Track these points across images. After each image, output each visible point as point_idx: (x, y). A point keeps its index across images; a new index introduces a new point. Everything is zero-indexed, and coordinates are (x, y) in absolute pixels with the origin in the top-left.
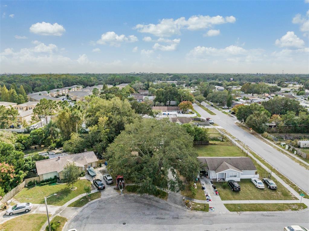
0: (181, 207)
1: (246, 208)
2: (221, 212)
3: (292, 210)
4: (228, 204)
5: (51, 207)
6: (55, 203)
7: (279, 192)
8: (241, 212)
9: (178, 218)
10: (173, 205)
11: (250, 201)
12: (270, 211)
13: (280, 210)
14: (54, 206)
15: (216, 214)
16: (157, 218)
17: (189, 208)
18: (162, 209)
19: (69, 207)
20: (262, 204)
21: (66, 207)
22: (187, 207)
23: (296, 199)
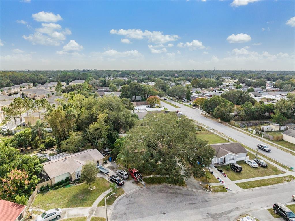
0: (202, 191)
1: (254, 185)
2: (237, 191)
3: (287, 182)
4: (239, 183)
5: (81, 209)
6: (83, 205)
7: (270, 168)
8: (252, 188)
9: (206, 201)
10: (196, 190)
11: (254, 178)
12: (272, 184)
13: (278, 182)
14: (83, 208)
15: (235, 193)
16: (189, 204)
17: (210, 191)
18: (188, 195)
19: (100, 207)
20: (264, 180)
21: (97, 207)
22: (208, 190)
23: (285, 172)
